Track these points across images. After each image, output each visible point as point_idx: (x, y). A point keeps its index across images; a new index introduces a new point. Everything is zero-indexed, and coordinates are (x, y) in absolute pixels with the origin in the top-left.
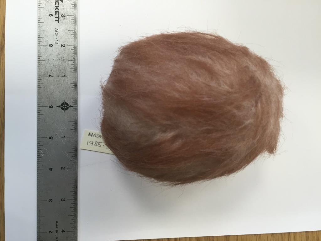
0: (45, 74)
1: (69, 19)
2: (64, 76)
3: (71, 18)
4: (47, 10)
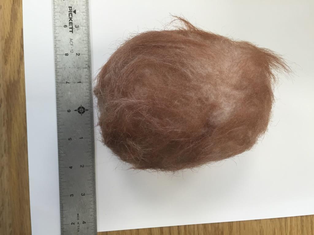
0: (62, 81)
1: (82, 29)
2: (80, 82)
3: (84, 28)
4: (62, 22)
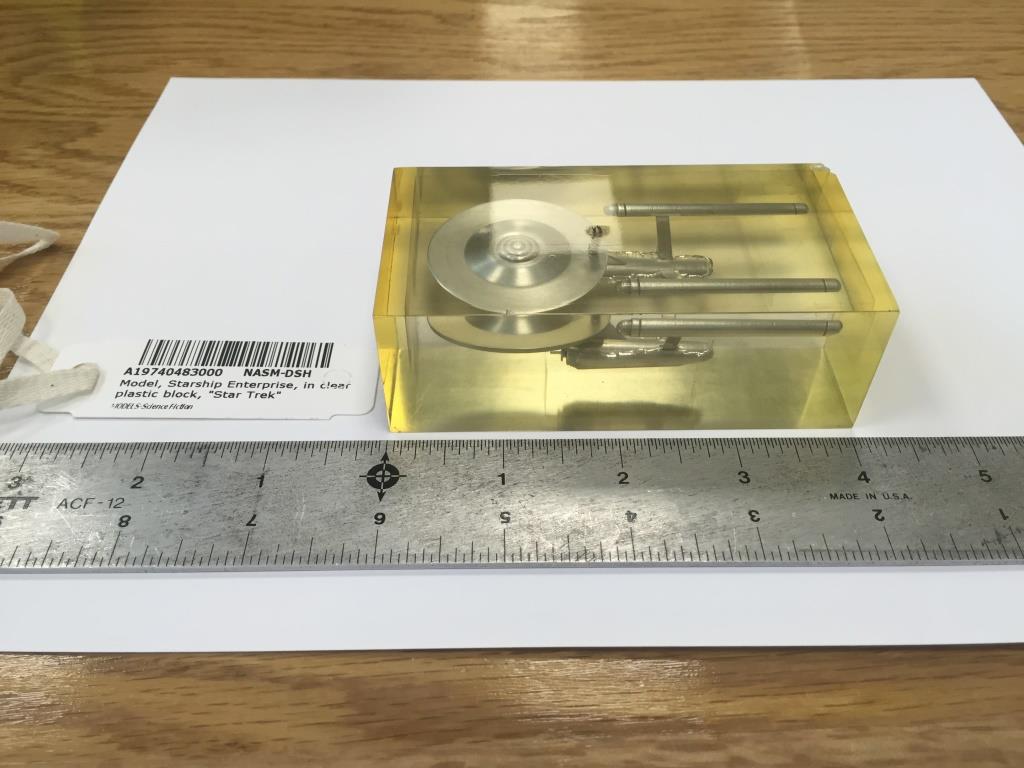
0: (240, 540)
2: (262, 478)
3: (34, 459)
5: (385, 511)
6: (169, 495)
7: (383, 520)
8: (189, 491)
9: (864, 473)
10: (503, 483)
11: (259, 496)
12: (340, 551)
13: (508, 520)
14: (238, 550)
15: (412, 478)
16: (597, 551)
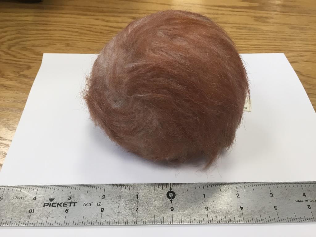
0: (135, 216)
1: (74, 192)
2: (138, 196)
4: (60, 215)
5: (173, 206)
6: (113, 201)
7: (173, 209)
8: (118, 200)
9: (304, 193)
10: (205, 197)
11: (138, 202)
12: (163, 219)
13: (208, 210)
14: (135, 219)
15: (179, 195)
16: (233, 219)
